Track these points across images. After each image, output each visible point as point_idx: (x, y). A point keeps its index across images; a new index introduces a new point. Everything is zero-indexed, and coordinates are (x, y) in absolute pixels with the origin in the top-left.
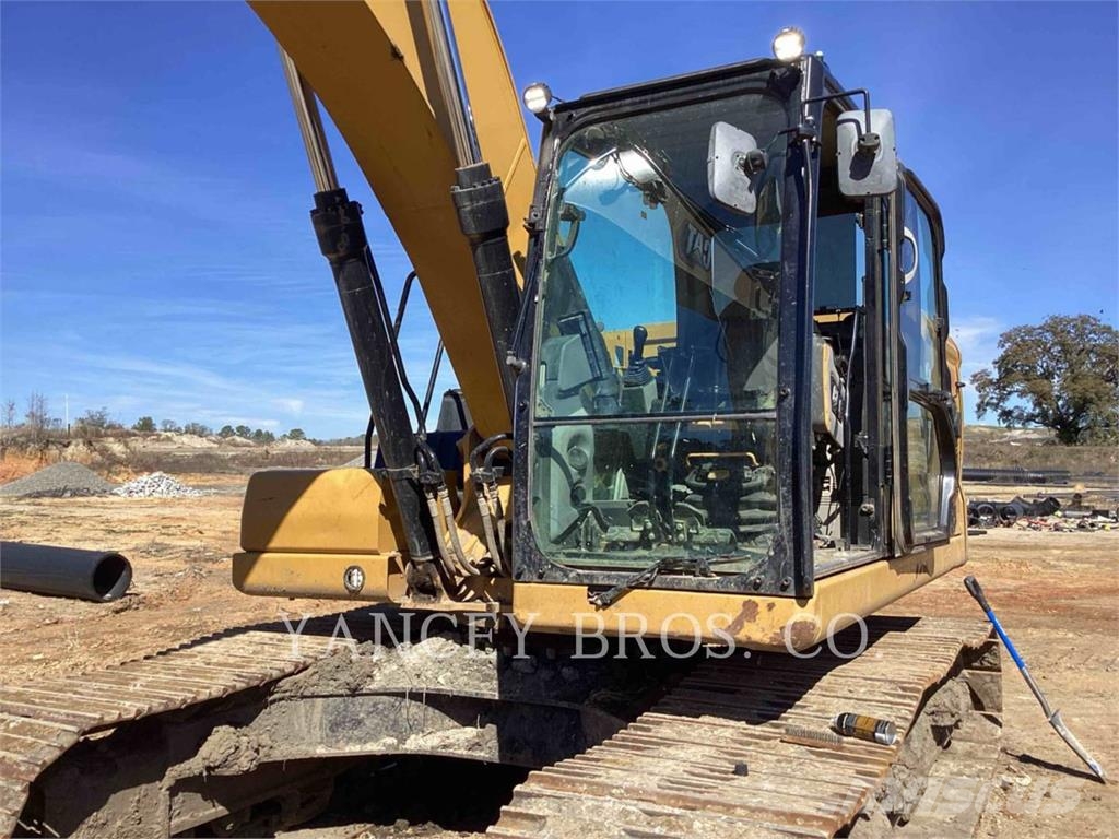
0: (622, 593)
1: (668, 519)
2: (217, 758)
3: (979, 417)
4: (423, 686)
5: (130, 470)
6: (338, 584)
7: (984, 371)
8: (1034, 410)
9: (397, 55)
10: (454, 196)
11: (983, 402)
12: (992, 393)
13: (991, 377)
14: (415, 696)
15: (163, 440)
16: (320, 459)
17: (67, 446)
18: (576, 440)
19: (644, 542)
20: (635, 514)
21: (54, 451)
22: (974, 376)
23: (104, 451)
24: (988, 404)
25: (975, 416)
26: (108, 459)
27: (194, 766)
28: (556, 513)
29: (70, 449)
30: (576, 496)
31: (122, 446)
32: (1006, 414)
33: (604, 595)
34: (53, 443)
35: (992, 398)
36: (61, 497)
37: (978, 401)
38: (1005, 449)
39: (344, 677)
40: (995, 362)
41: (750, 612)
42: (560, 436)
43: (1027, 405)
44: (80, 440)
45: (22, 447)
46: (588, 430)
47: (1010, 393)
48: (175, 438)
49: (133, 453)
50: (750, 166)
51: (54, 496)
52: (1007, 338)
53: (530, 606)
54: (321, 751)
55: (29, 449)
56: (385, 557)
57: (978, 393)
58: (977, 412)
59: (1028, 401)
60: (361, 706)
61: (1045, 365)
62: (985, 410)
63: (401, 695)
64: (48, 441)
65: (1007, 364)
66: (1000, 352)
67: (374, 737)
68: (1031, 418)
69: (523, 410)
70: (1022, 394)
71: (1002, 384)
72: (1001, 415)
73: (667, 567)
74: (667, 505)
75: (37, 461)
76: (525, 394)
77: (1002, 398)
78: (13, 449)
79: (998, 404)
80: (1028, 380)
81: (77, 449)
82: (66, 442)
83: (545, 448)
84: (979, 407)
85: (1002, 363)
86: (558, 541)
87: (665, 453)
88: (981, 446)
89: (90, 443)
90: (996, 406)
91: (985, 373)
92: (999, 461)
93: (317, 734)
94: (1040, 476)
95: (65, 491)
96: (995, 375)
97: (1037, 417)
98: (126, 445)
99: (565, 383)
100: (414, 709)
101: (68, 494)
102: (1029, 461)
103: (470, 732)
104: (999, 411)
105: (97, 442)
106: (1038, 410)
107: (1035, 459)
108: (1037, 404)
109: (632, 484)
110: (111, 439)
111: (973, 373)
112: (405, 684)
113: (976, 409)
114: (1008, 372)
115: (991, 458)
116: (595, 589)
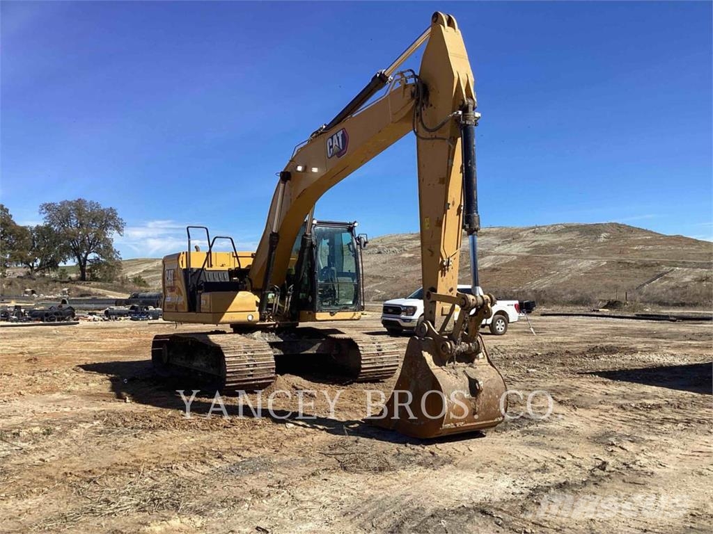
0: (336, 313)
6: (245, 319)
41: (354, 314)
73: (343, 309)
116: (331, 313)
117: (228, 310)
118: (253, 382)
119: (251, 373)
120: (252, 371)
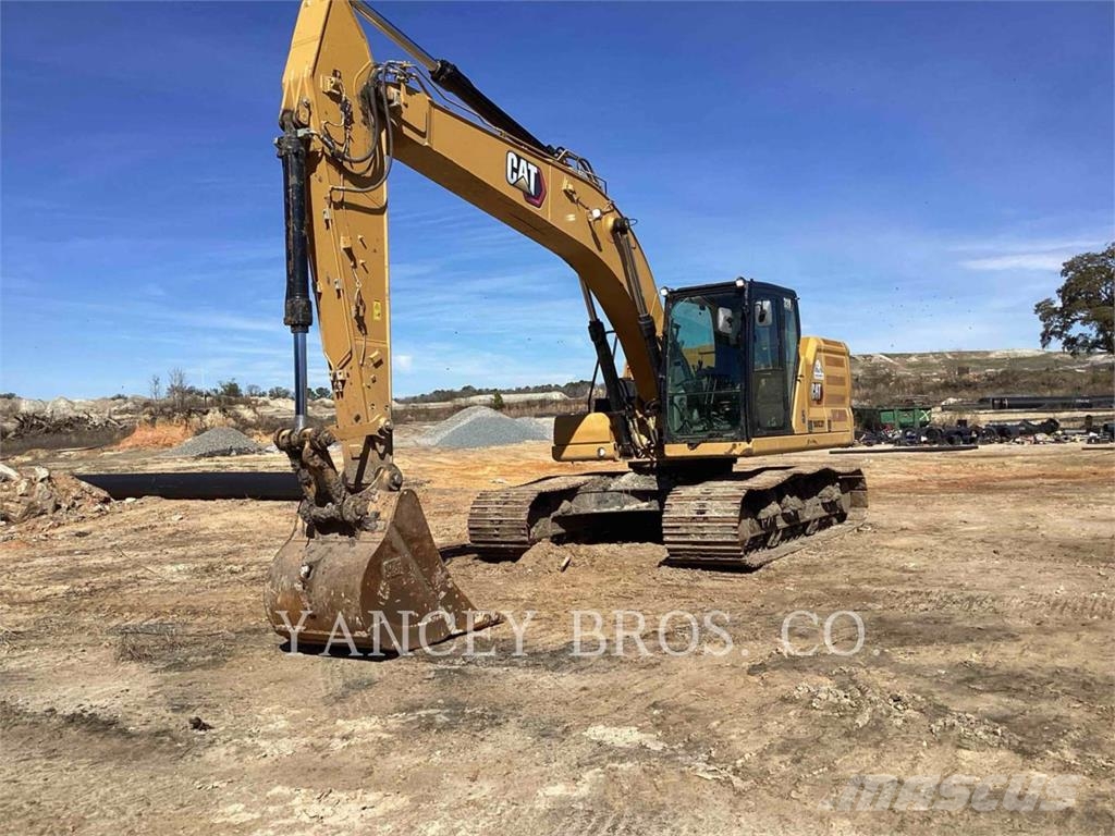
0: (698, 445)
1: (711, 423)
2: (565, 509)
3: (1044, 346)
4: (629, 488)
5: (260, 432)
6: (595, 454)
7: (1048, 300)
8: (1097, 336)
9: (621, 285)
10: (639, 325)
11: (1047, 331)
12: (1056, 322)
13: (1055, 306)
14: (626, 492)
15: (261, 405)
16: (409, 417)
17: (206, 413)
18: (681, 400)
19: (704, 430)
20: (701, 422)
21: (195, 419)
22: (1038, 306)
23: (237, 417)
24: (1053, 333)
25: (1040, 345)
26: (241, 423)
27: (559, 512)
28: (675, 423)
29: (209, 417)
30: (682, 418)
31: (252, 411)
32: (1070, 342)
33: (693, 446)
34: (194, 412)
35: (1056, 326)
36: (229, 455)
37: (1043, 330)
38: (1069, 377)
39: (601, 486)
40: (1059, 291)
41: (734, 446)
42: (676, 399)
43: (1091, 332)
44: (216, 408)
45: (170, 417)
46: (685, 397)
47: (1073, 321)
48: (272, 403)
49: (261, 417)
50: (729, 320)
51: (224, 455)
52: (1069, 266)
53: (670, 451)
54: (595, 511)
55: (175, 418)
56: (612, 444)
57: (1042, 323)
58: (1042, 341)
59: (1091, 328)
60: (607, 496)
61: (1108, 291)
62: (1050, 339)
63: (621, 491)
64: (190, 411)
65: (1070, 292)
66: (1063, 281)
67: (612, 506)
68: (1096, 344)
69: (665, 392)
70: (1085, 321)
71: (1066, 313)
72: (1065, 343)
73: (711, 436)
74: (710, 419)
75: (183, 427)
76: (665, 386)
77: (1066, 327)
78: (162, 419)
79: (1061, 332)
80: (1090, 307)
81: (214, 417)
82: (205, 410)
83: (672, 403)
84: (1043, 335)
85: (1063, 292)
86: (677, 432)
87: (709, 402)
88: (1045, 374)
89: (224, 411)
90: (1060, 335)
91: (1049, 302)
92: (1062, 388)
93: (593, 505)
94: (1087, 401)
95: (231, 450)
96: (1059, 304)
97: (1101, 343)
98: (255, 412)
99: (677, 382)
100: (626, 497)
101: (234, 453)
102: (1091, 387)
103: (646, 504)
104: (1064, 339)
105: (230, 409)
106: (1101, 337)
107: (1098, 386)
108: (1101, 330)
109: (699, 413)
110: (242, 406)
111: (1037, 303)
112: (622, 488)
113: (1040, 338)
114: (1072, 300)
115: (1053, 386)
116: (689, 445)
117: (572, 442)
118: (503, 546)
119: (496, 532)
120: (497, 529)
